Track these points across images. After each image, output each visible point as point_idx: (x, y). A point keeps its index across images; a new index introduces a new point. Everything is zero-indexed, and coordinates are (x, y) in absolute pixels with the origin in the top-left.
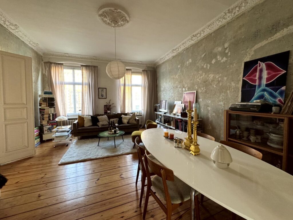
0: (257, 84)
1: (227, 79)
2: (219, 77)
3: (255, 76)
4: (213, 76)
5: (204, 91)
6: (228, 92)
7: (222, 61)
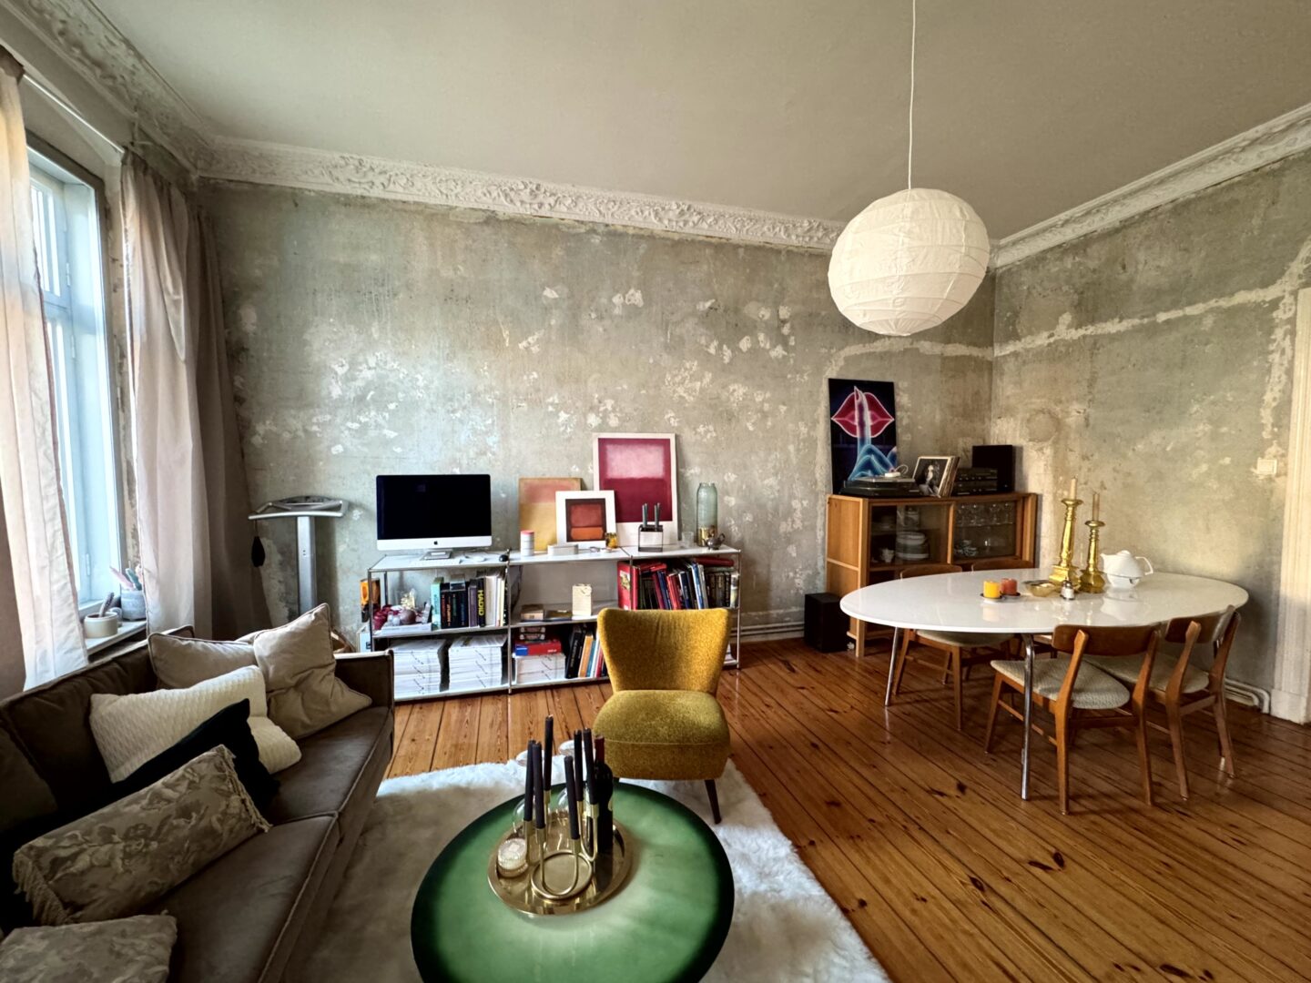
0: (858, 436)
1: (788, 411)
2: (763, 401)
3: (853, 418)
4: (744, 394)
5: (709, 436)
6: (791, 448)
7: (773, 354)
